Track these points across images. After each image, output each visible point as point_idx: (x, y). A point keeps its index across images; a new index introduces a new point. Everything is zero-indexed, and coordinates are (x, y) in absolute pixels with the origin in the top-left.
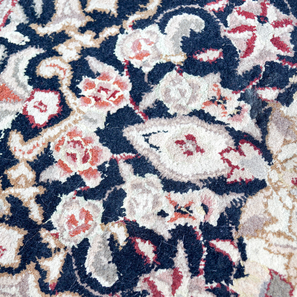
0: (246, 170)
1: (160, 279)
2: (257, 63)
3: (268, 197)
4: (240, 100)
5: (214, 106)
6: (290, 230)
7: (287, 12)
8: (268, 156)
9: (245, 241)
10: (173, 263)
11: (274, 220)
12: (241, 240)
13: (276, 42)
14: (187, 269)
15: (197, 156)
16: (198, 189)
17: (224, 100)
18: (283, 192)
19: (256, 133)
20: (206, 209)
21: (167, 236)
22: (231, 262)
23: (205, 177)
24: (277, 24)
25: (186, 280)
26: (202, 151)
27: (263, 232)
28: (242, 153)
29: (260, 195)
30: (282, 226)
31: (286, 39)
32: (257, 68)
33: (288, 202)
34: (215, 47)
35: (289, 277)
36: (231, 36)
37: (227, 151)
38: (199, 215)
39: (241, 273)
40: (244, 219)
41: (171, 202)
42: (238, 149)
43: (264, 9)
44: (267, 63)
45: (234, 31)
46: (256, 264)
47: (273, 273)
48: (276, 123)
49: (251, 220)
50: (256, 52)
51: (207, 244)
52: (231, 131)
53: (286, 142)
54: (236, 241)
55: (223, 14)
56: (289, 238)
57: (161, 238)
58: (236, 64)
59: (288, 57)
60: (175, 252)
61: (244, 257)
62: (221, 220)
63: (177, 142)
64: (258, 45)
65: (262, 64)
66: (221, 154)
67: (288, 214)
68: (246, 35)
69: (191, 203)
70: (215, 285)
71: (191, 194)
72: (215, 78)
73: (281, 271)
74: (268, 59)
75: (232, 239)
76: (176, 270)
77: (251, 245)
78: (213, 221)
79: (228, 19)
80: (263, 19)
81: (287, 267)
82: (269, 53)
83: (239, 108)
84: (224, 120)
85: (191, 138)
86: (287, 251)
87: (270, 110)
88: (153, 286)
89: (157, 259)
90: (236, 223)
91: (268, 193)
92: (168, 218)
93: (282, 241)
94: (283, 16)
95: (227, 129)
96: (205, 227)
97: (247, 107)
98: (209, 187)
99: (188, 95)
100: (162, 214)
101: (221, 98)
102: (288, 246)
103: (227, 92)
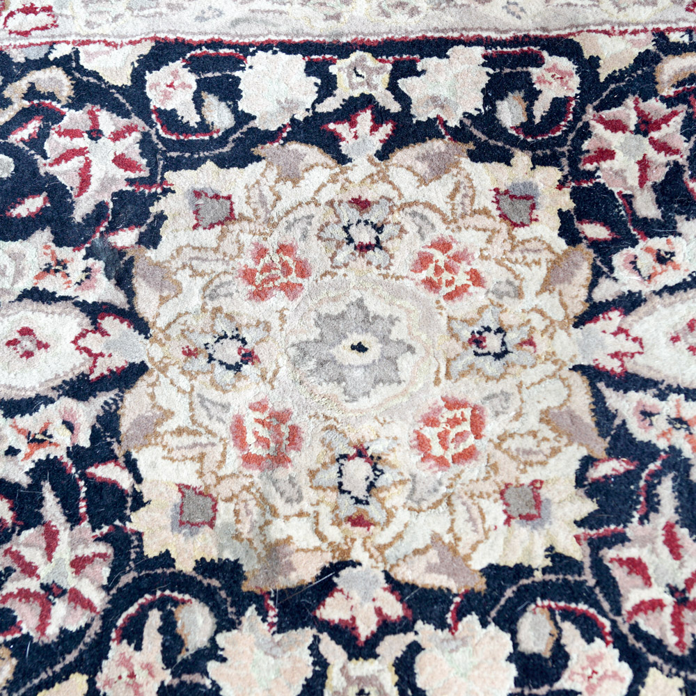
0: (115, 355)
1: (27, 545)
2: (100, 199)
3: (153, 385)
4: (85, 258)
5: (50, 277)
6: (194, 422)
7: (126, 115)
8: (142, 326)
9: (134, 455)
10: (41, 516)
11: (168, 414)
12: (127, 455)
13: (121, 161)
14: (63, 519)
15: (40, 354)
16: (52, 401)
17: (63, 264)
18: (173, 372)
19: (119, 299)
20: (70, 426)
21: (25, 481)
22: (123, 491)
23: (59, 382)
24: (117, 136)
25: (64, 536)
26: (46, 346)
27: (157, 435)
28: (104, 333)
29: (142, 385)
30: (181, 419)
31: (134, 153)
32: (101, 206)
33: (184, 382)
34: (35, 192)
35: (207, 487)
36: (54, 170)
37: (83, 335)
38: (63, 439)
39: (139, 502)
40: (125, 425)
41: (20, 431)
42: (97, 329)
43: (94, 118)
44: (114, 194)
45: (57, 161)
46: (156, 483)
47: (182, 488)
48: (144, 277)
49: (136, 423)
50: (94, 184)
51: (83, 476)
52: (83, 306)
53: (163, 300)
54: (121, 460)
55: (37, 142)
56: (195, 433)
57: (17, 485)
58: (70, 208)
59: (142, 179)
60: (40, 501)
61: (138, 479)
62: (95, 436)
63: (9, 343)
64: (96, 173)
65: (107, 198)
66: (75, 342)
67: (186, 400)
68: (77, 162)
69: (47, 425)
70: (105, 529)
71: (44, 412)
72: (43, 237)
73: (194, 482)
74: (115, 189)
75: (114, 458)
76: (47, 525)
77: (143, 459)
78: (84, 441)
79: (47, 146)
80: (95, 134)
81: (201, 474)
82: (114, 180)
83: (87, 270)
84: (69, 292)
85: (26, 332)
86: (196, 452)
87: (132, 260)
88: (18, 557)
89: (17, 518)
90: (116, 433)
91: (152, 379)
92: (20, 456)
93: (187, 440)
94: (123, 122)
95: (76, 304)
96: (76, 453)
97: (99, 265)
98: (67, 394)
99: (10, 271)
100: (12, 452)
101: (58, 263)
102: (195, 445)
103: (65, 253)
